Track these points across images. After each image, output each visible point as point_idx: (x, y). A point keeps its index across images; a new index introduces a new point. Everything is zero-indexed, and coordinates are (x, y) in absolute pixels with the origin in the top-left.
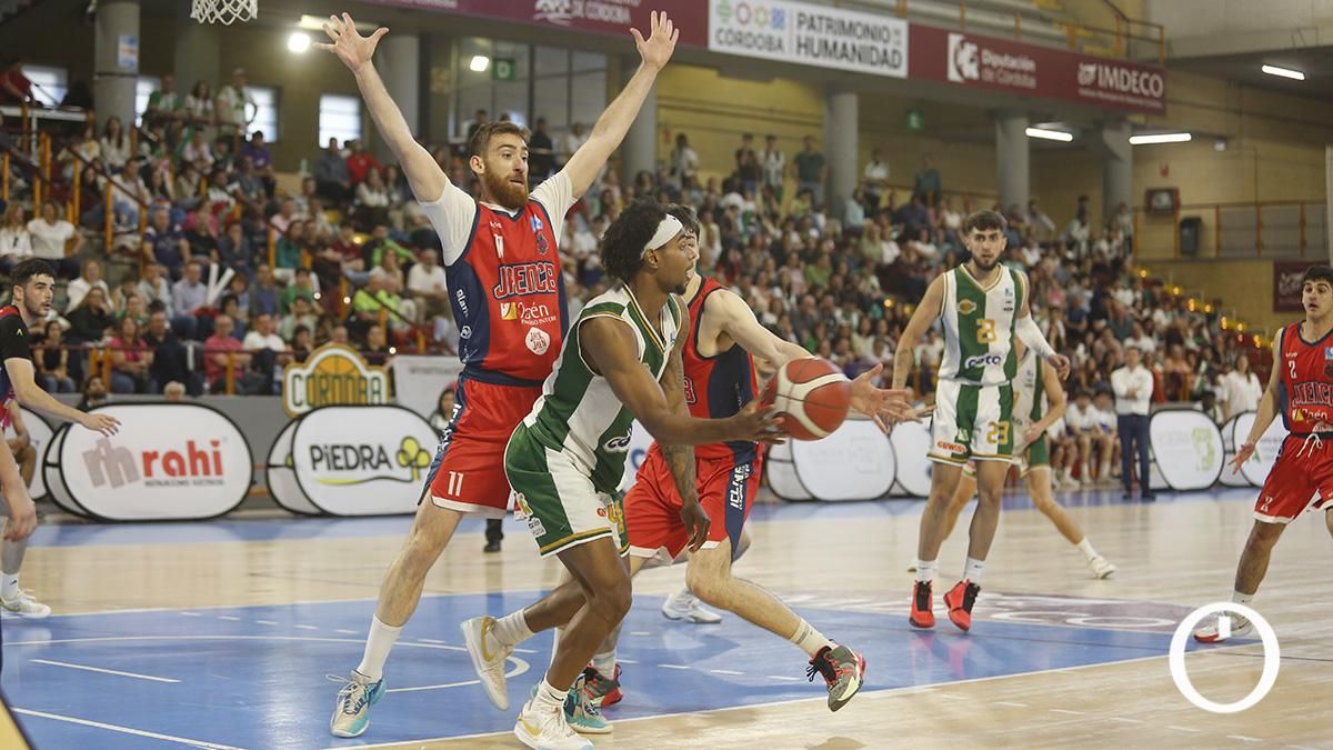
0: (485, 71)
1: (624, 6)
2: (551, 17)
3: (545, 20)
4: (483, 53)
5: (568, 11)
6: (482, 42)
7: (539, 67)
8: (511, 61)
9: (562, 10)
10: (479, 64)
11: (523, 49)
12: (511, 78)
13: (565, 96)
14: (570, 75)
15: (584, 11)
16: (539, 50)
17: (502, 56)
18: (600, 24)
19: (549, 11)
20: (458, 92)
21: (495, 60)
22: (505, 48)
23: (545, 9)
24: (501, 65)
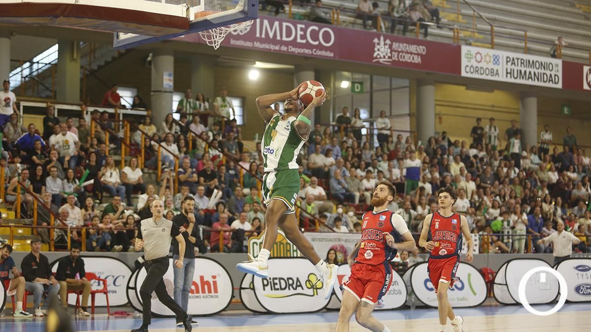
0: (348, 88)
1: (418, 54)
2: (381, 60)
3: (378, 62)
4: (347, 79)
5: (389, 58)
6: (346, 74)
7: (375, 85)
8: (361, 83)
9: (387, 57)
10: (345, 85)
11: (367, 77)
12: (361, 92)
13: (389, 100)
14: (391, 90)
15: (398, 57)
16: (375, 77)
17: (357, 81)
18: (406, 63)
19: (381, 58)
20: (334, 99)
21: (353, 83)
22: (358, 76)
23: (378, 56)
24: (356, 85)
